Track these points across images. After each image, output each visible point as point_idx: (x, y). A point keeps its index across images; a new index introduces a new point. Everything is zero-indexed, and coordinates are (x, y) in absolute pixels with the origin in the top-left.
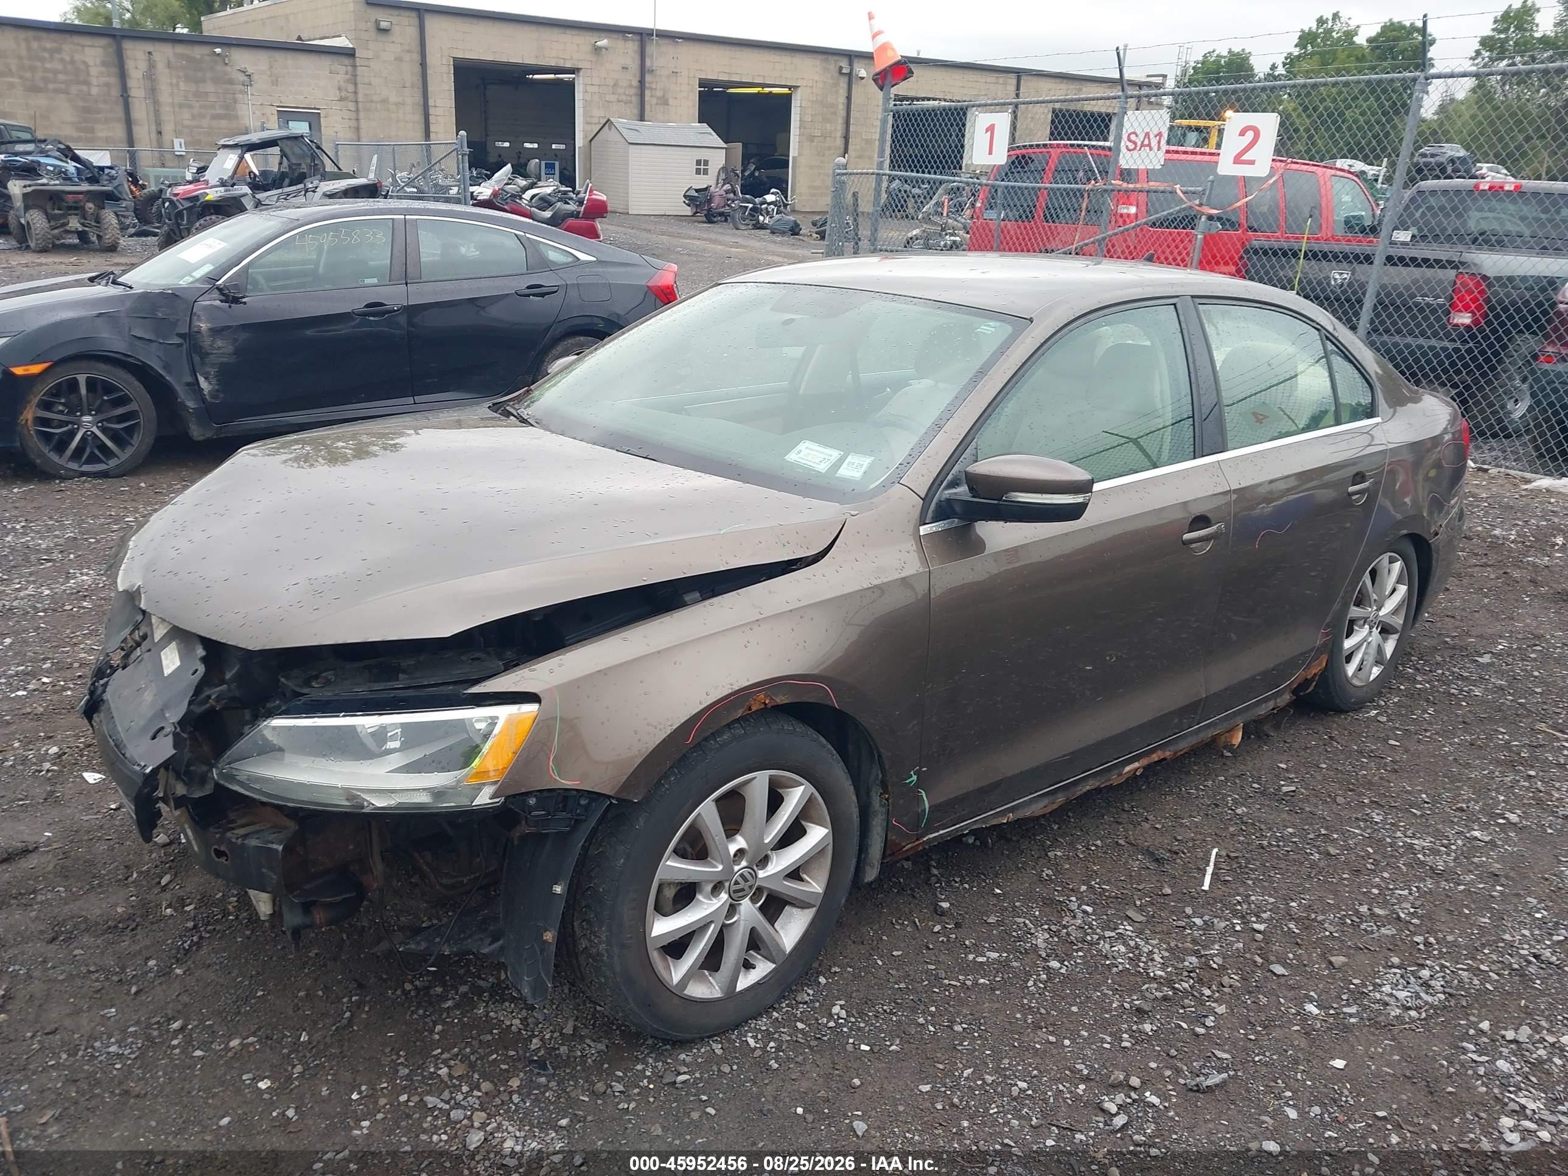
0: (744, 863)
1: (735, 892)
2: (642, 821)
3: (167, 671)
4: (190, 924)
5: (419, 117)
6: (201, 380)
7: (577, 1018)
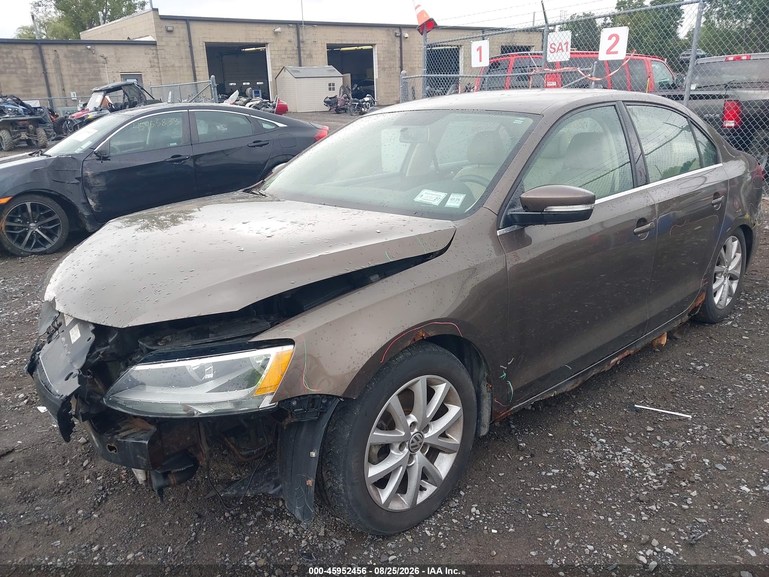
0: (416, 430)
1: (412, 447)
2: (358, 410)
3: (73, 341)
4: (101, 488)
5: (191, 73)
6: (90, 201)
7: (326, 526)
